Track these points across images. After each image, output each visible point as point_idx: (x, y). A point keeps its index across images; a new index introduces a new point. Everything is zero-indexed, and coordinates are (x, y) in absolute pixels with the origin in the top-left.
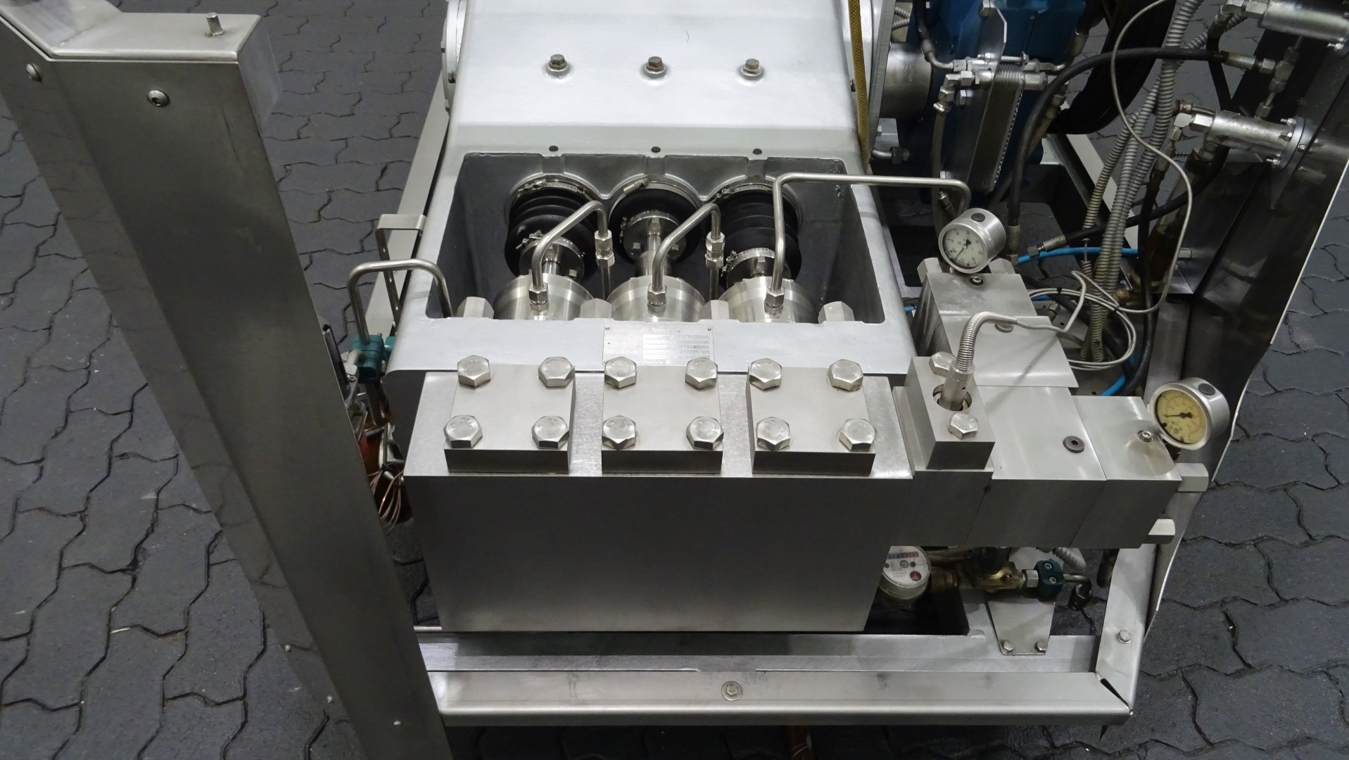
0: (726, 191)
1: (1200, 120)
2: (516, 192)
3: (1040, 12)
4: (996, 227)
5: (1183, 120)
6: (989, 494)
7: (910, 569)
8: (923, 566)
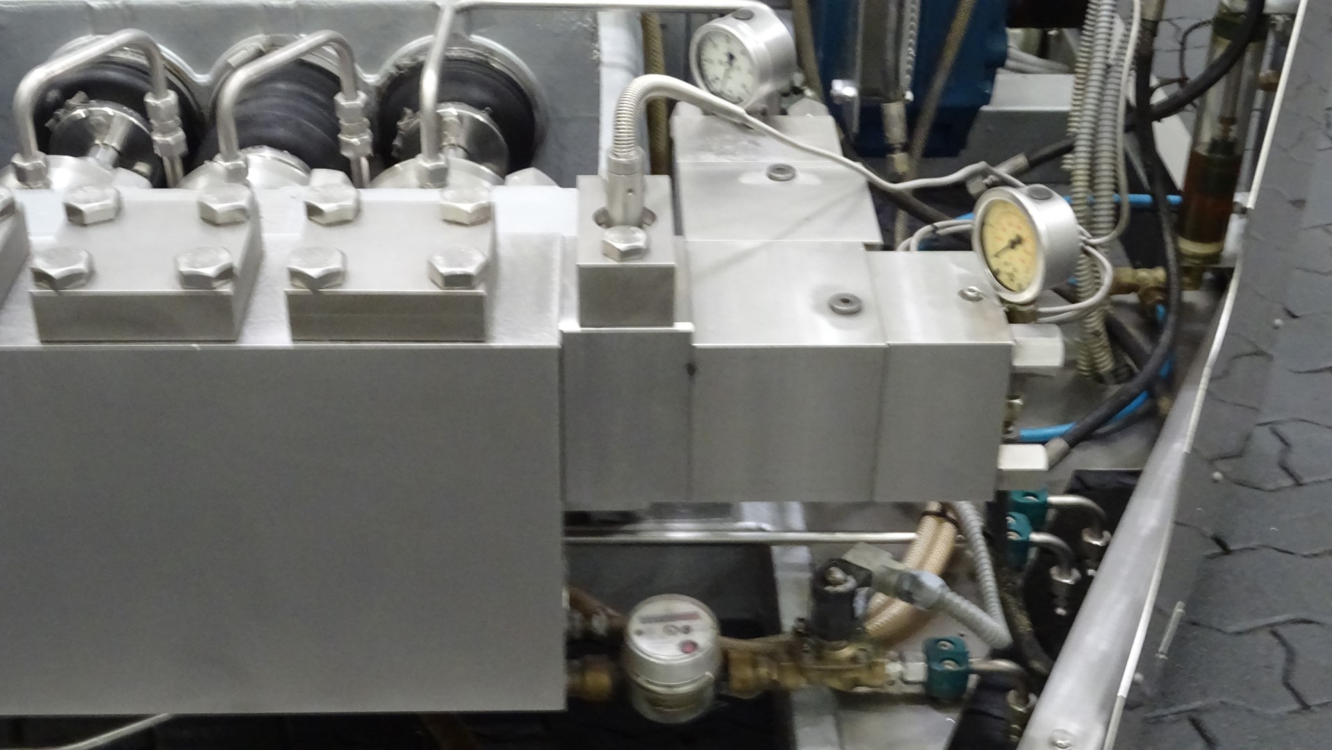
6: (698, 378)
7: (683, 637)
8: (704, 631)
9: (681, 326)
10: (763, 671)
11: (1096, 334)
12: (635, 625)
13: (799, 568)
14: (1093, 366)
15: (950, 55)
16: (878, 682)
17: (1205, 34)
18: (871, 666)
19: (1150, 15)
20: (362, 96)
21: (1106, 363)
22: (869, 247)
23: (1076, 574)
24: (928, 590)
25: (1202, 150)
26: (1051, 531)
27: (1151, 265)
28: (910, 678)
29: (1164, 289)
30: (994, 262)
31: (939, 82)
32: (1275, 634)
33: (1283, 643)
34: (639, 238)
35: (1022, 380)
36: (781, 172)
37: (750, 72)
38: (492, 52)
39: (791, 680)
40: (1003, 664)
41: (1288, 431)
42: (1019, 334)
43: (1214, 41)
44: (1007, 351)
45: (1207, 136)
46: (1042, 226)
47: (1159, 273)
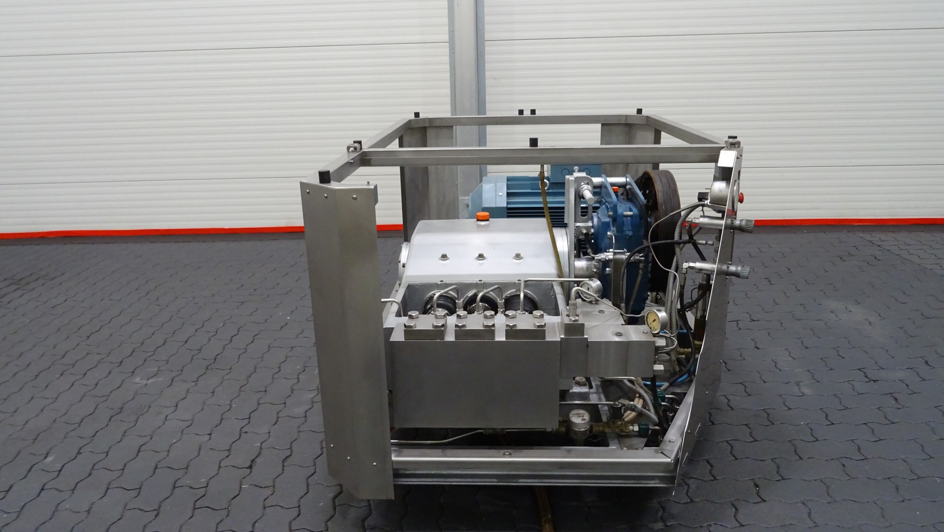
0: (508, 295)
1: (692, 264)
2: (427, 299)
3: (630, 235)
4: (599, 285)
5: (685, 265)
6: (589, 348)
7: (582, 418)
8: (587, 417)
9: (586, 336)
10: (601, 428)
11: (674, 361)
12: (571, 415)
13: (606, 411)
14: (674, 369)
15: (634, 296)
16: (627, 431)
17: (697, 290)
18: (626, 426)
19: (682, 284)
20: (503, 300)
21: (677, 369)
22: (622, 325)
23: (673, 414)
24: (639, 408)
25: (698, 318)
26: (667, 402)
27: (688, 348)
28: (635, 430)
29: (691, 353)
30: (650, 326)
31: (632, 303)
32: (728, 443)
33: (730, 444)
34: (577, 318)
35: (658, 349)
36: (601, 312)
37: (593, 292)
38: (528, 293)
39: (607, 430)
40: (657, 427)
41: (729, 397)
42: (656, 339)
43: (698, 291)
44: (654, 342)
45: (699, 315)
46: (660, 316)
47: (690, 350)
